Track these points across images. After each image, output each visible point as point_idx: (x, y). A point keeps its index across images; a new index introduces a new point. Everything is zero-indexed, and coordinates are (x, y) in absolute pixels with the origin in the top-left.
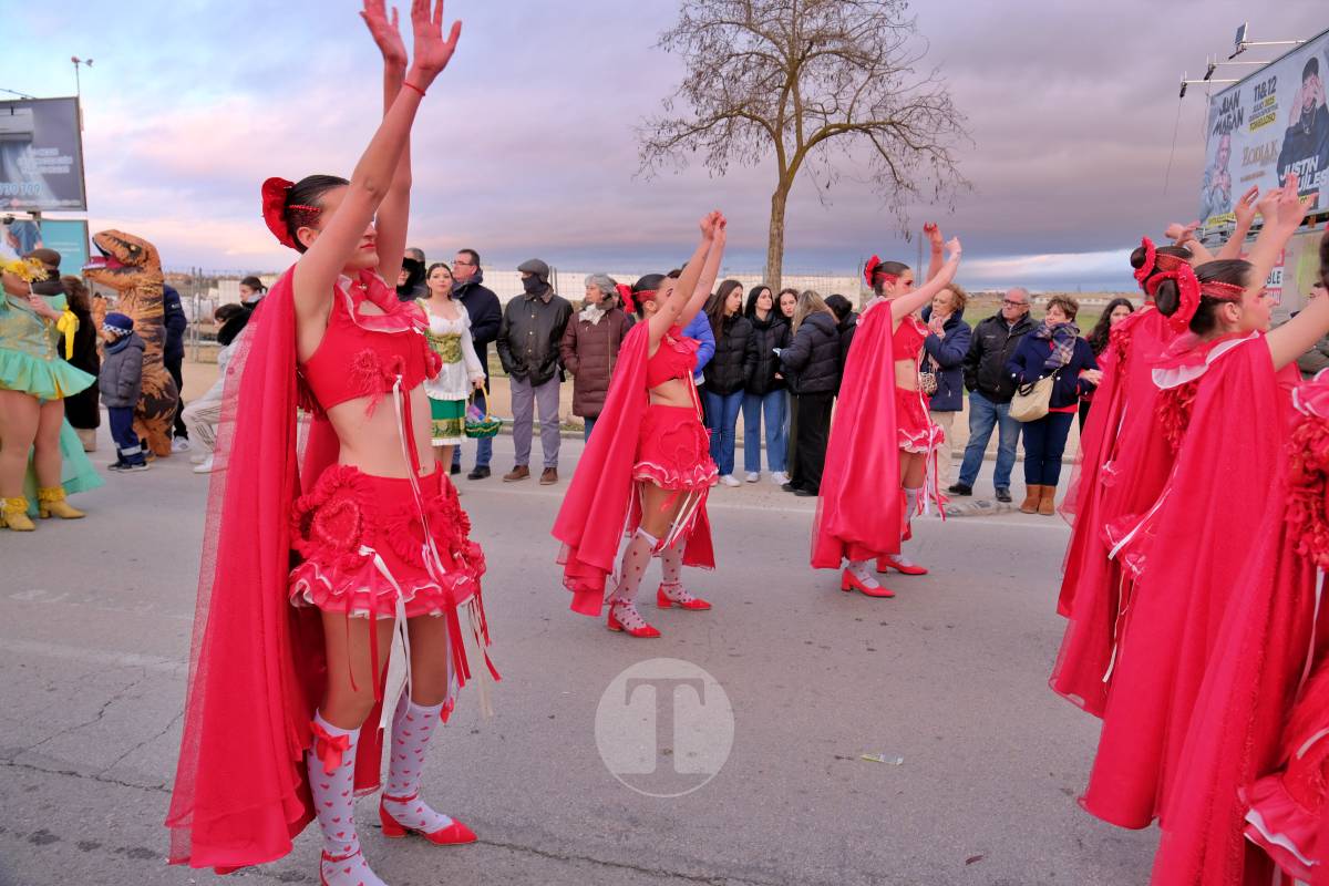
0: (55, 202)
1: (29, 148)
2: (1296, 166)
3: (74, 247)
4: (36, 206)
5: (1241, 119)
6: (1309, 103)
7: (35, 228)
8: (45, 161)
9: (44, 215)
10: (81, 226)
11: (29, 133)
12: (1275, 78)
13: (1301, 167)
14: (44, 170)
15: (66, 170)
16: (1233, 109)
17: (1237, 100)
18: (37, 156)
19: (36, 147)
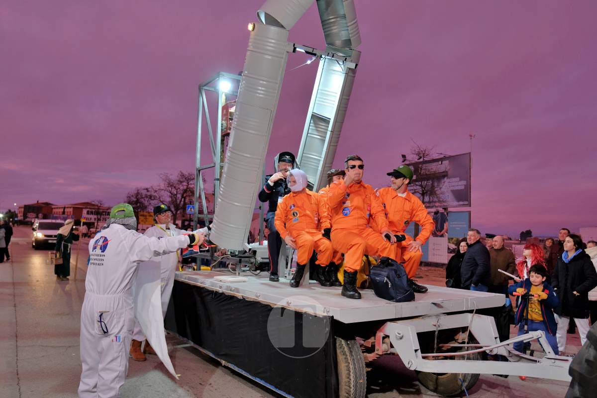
0: (456, 203)
1: (446, 179)
3: (463, 224)
4: (446, 206)
7: (445, 215)
8: (454, 184)
9: (449, 209)
10: (468, 214)
11: (446, 172)
14: (452, 188)
15: (463, 188)
18: (449, 182)
19: (449, 178)
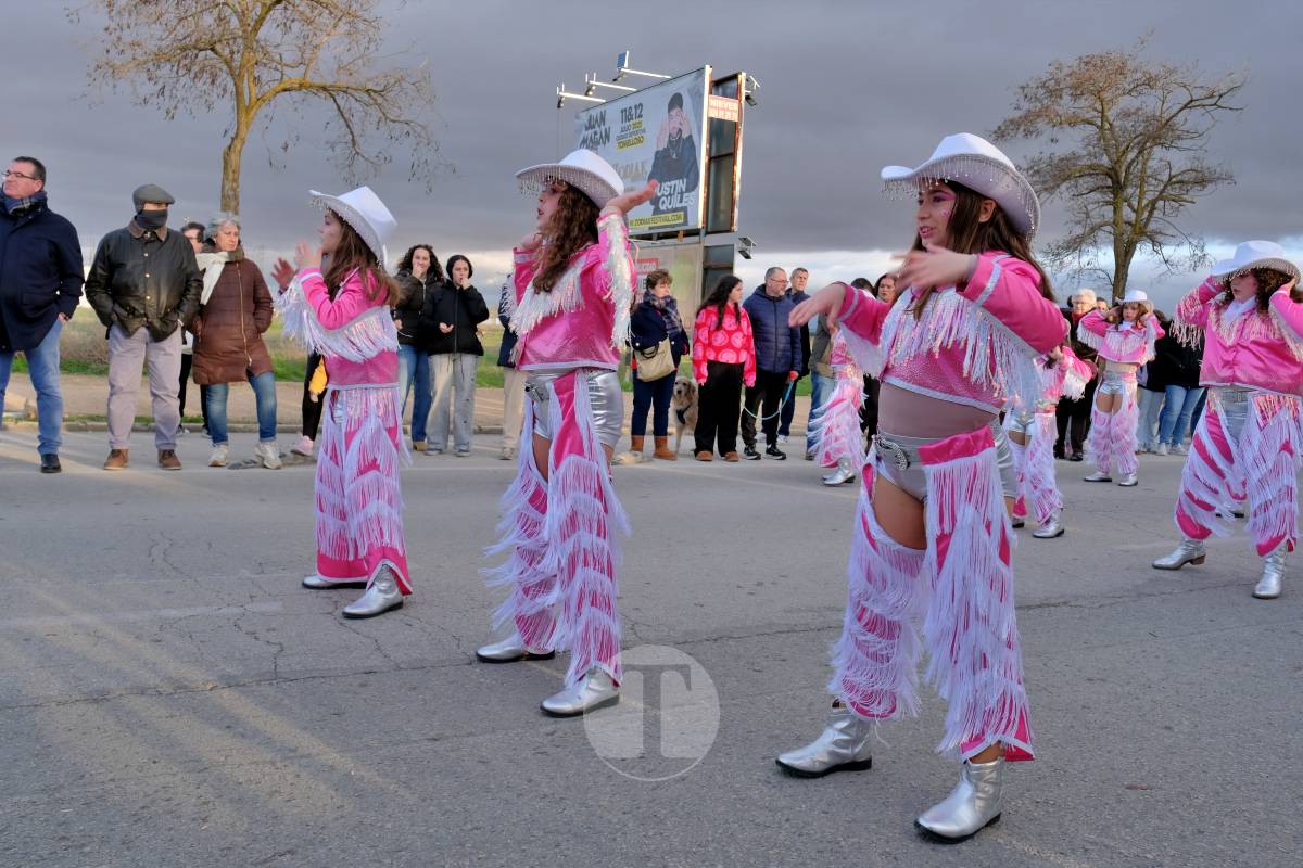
2: (666, 186)
5: (607, 136)
6: (676, 131)
12: (641, 105)
13: (671, 187)
16: (599, 126)
17: (603, 119)
